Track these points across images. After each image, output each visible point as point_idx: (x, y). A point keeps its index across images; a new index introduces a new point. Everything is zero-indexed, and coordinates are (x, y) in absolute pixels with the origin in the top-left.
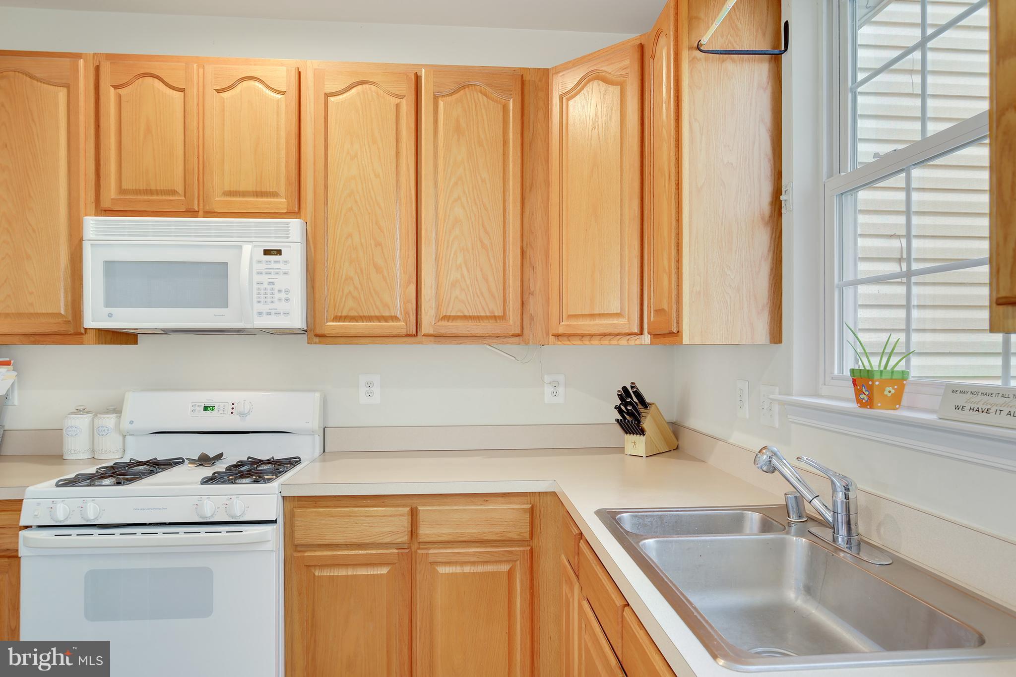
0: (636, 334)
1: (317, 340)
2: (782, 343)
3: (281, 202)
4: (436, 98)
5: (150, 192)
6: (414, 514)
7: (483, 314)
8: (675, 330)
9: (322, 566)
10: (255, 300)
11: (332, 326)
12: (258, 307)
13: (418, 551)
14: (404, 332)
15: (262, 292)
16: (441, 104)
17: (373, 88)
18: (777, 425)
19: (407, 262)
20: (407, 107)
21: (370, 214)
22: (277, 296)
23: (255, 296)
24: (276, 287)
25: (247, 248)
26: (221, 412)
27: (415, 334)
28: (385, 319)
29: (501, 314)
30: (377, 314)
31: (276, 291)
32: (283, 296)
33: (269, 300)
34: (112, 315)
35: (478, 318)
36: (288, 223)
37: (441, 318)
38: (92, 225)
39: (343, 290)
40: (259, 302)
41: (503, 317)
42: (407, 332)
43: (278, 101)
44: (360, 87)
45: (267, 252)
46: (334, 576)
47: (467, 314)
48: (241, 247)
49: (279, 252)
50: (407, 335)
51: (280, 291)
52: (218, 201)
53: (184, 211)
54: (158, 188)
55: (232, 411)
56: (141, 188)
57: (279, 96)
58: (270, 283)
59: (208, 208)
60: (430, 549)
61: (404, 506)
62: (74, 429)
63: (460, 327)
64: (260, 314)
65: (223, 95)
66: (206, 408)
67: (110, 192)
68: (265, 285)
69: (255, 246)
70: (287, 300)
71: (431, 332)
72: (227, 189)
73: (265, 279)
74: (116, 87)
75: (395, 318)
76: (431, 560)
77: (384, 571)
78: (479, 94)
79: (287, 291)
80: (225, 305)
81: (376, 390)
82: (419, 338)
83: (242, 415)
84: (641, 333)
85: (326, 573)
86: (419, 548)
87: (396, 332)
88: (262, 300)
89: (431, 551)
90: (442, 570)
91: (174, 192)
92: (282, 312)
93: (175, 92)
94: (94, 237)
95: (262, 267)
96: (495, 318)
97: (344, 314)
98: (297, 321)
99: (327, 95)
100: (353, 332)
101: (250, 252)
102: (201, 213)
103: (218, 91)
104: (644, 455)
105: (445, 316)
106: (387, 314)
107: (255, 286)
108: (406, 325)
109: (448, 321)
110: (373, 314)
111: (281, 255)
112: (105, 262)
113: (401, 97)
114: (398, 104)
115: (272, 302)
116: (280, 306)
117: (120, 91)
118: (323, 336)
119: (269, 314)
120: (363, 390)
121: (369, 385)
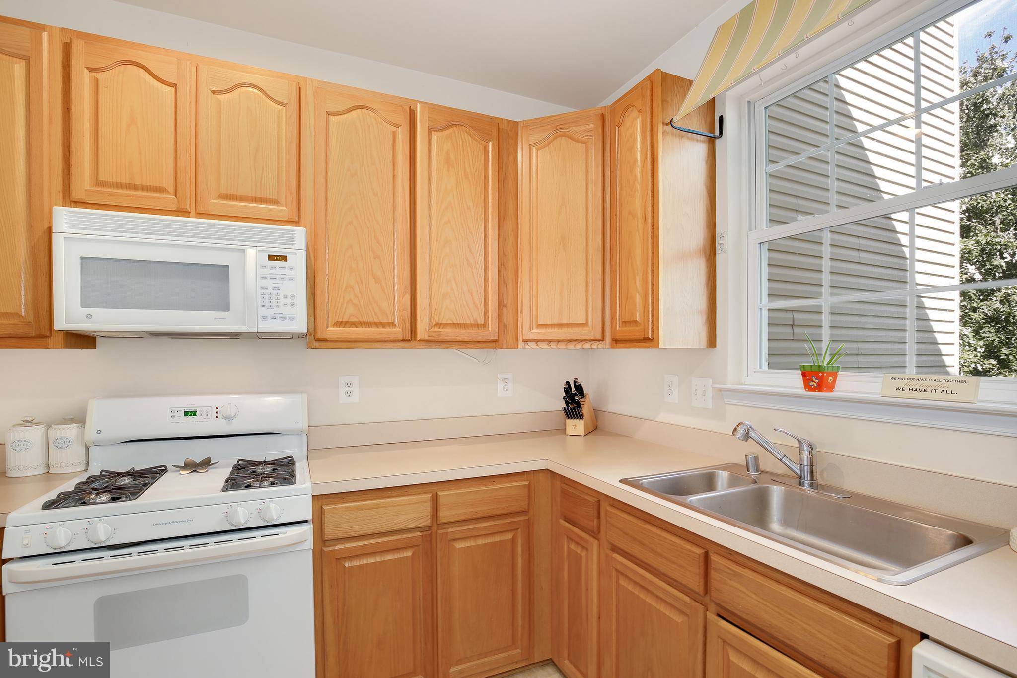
0: (599, 340)
1: (316, 344)
2: (715, 347)
3: (280, 209)
4: (430, 130)
5: (135, 187)
6: (435, 499)
7: (468, 322)
8: (650, 336)
9: (351, 558)
10: (259, 304)
11: (332, 332)
12: (262, 312)
13: (439, 531)
14: (400, 337)
15: (267, 296)
16: (434, 137)
17: (371, 113)
18: (710, 406)
19: (403, 274)
20: (402, 134)
21: (369, 228)
22: (282, 300)
23: (259, 300)
24: (282, 292)
25: (251, 253)
27: (410, 338)
28: (383, 325)
29: (483, 322)
30: (376, 320)
31: (281, 297)
32: (288, 301)
33: (274, 304)
34: (91, 316)
35: (464, 326)
36: (293, 231)
37: (433, 325)
38: (64, 217)
39: (344, 298)
40: (264, 306)
41: (484, 326)
42: (403, 336)
43: (278, 111)
44: (359, 111)
45: (271, 258)
46: (363, 564)
47: (455, 322)
48: (244, 251)
49: (284, 258)
50: (404, 340)
51: (285, 296)
52: (214, 204)
53: (174, 211)
54: (144, 184)
55: (217, 415)
56: (123, 181)
57: (280, 107)
58: (274, 288)
59: (201, 209)
60: (448, 528)
61: (425, 493)
63: (450, 333)
64: (264, 318)
65: (219, 97)
66: (186, 414)
67: (83, 183)
68: (270, 290)
69: (259, 251)
70: (293, 305)
71: (426, 337)
72: (223, 191)
73: (270, 284)
74: (91, 70)
75: (392, 324)
76: (450, 537)
77: (409, 553)
79: (293, 297)
80: (227, 309)
81: (355, 390)
82: (413, 343)
83: (228, 418)
84: (603, 339)
85: (356, 563)
86: (438, 529)
87: (393, 337)
88: (267, 304)
89: (450, 530)
90: (460, 545)
91: (162, 190)
92: (287, 317)
93: (164, 85)
94: (65, 229)
95: (267, 272)
96: (478, 326)
97: (345, 320)
98: (300, 325)
99: (328, 114)
100: (353, 337)
101: (255, 256)
102: (193, 213)
103: (214, 93)
104: (583, 434)
105: (438, 323)
106: (385, 321)
107: (260, 291)
108: (403, 331)
109: (439, 328)
110: (372, 321)
111: (286, 260)
112: (82, 258)
113: (398, 126)
114: (394, 133)
115: (277, 307)
116: (287, 311)
117: (97, 75)
118: (325, 340)
119: (275, 318)
120: (343, 391)
121: (349, 385)
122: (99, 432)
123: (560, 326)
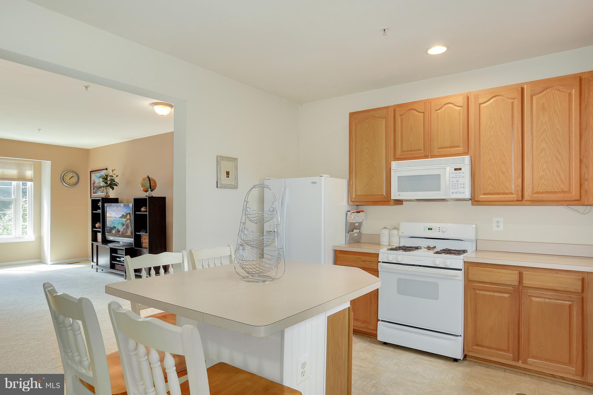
1: (475, 203)
3: (461, 149)
4: (532, 96)
5: (412, 151)
6: (521, 275)
7: (557, 191)
9: (480, 290)
10: (451, 188)
11: (482, 197)
12: (452, 191)
13: (523, 290)
14: (516, 199)
15: (454, 184)
16: (534, 98)
17: (501, 97)
19: (517, 169)
20: (517, 103)
21: (499, 150)
22: (460, 186)
23: (451, 186)
24: (459, 183)
25: (448, 169)
27: (521, 200)
28: (507, 194)
29: (568, 190)
30: (503, 192)
32: (462, 186)
33: (456, 188)
34: (400, 194)
35: (555, 192)
36: (464, 158)
37: (535, 192)
38: (394, 165)
39: (487, 183)
40: (452, 188)
41: (569, 192)
42: (517, 199)
43: (459, 110)
44: (494, 99)
45: (456, 169)
46: (484, 294)
47: (549, 191)
48: (445, 168)
49: (460, 169)
50: (517, 201)
51: (461, 184)
52: (436, 151)
53: (423, 157)
54: (415, 149)
55: (439, 230)
56: (409, 149)
57: (459, 108)
58: (457, 181)
59: (432, 154)
60: (528, 290)
61: (516, 270)
62: (384, 234)
63: (545, 196)
64: (453, 193)
65: (438, 111)
66: (429, 229)
67: (399, 152)
68: (455, 182)
69: (451, 167)
70: (464, 187)
71: (530, 199)
73: (455, 180)
74: (400, 116)
75: (511, 193)
76: (529, 294)
77: (507, 295)
78: (555, 91)
79: (464, 184)
80: (439, 190)
81: (501, 224)
82: (523, 202)
83: (443, 232)
85: (482, 292)
86: (523, 289)
87: (512, 199)
88: (454, 188)
89: (528, 291)
90: (534, 299)
91: (420, 150)
92: (461, 192)
93: (420, 113)
94: (394, 168)
95: (453, 175)
96: (564, 192)
97: (488, 192)
98: (467, 195)
99: (480, 104)
100: (492, 199)
101: (449, 170)
102: (430, 156)
103: (436, 110)
105: (537, 192)
106: (507, 192)
107: (451, 183)
108: (517, 196)
109: (538, 194)
110: (501, 192)
111: (461, 170)
112: (398, 176)
113: (515, 99)
114: (512, 103)
115: (458, 188)
116: (461, 190)
117: (402, 117)
118: (478, 201)
119: (457, 193)
120: (494, 225)
121: (498, 222)
122: (403, 233)
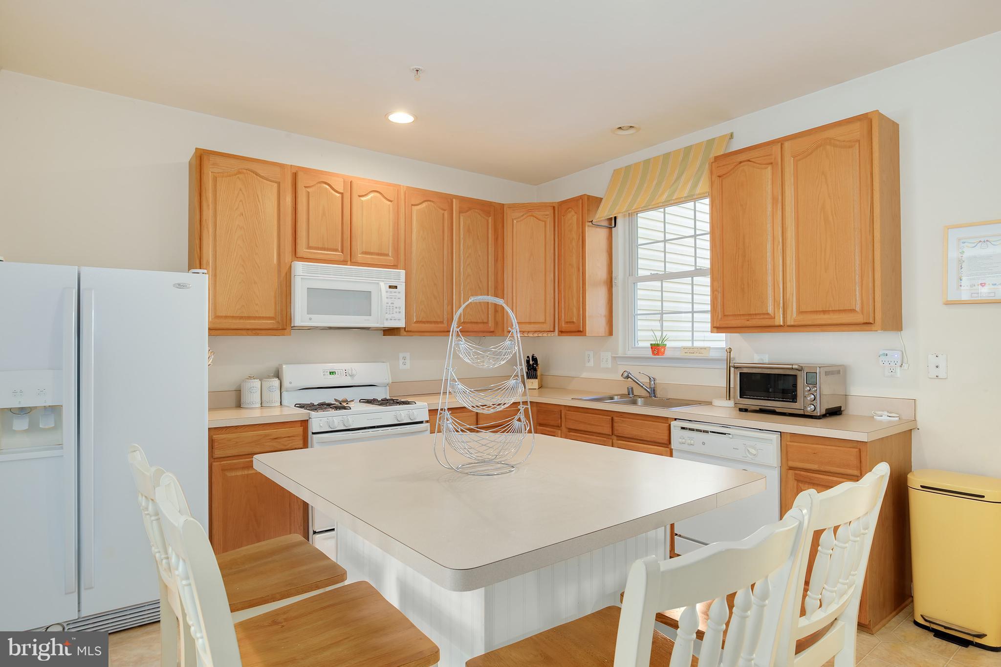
0: (552, 332)
1: (408, 333)
2: (612, 335)
3: (390, 259)
4: (460, 212)
7: (479, 321)
8: (581, 330)
10: (385, 312)
11: (415, 326)
12: (386, 316)
15: (388, 308)
16: (462, 216)
17: (432, 204)
18: (610, 366)
20: (447, 215)
22: (395, 310)
23: (385, 310)
24: (395, 305)
25: (382, 284)
26: (340, 375)
28: (438, 323)
29: (486, 321)
30: (435, 320)
31: (394, 308)
32: (398, 310)
33: (391, 312)
34: (312, 319)
36: (397, 272)
38: (300, 268)
39: (419, 308)
41: (487, 323)
42: (447, 329)
43: (389, 205)
44: (426, 203)
45: (390, 287)
47: (473, 321)
48: (378, 283)
49: (396, 287)
51: (396, 308)
52: (360, 257)
53: (341, 262)
54: (329, 247)
56: (320, 246)
57: (390, 202)
58: (392, 303)
59: (355, 261)
62: (255, 388)
64: (387, 319)
65: (362, 198)
66: (330, 373)
67: (302, 250)
68: (390, 304)
69: (385, 283)
70: (399, 312)
72: (364, 250)
73: (390, 301)
74: (305, 187)
75: (443, 323)
78: (477, 213)
79: (400, 308)
80: (370, 315)
81: (408, 361)
83: (352, 376)
84: (554, 331)
87: (443, 329)
88: (388, 312)
91: (336, 250)
92: (397, 321)
93: (337, 193)
94: (302, 274)
95: (388, 295)
96: (484, 323)
97: (420, 320)
98: (402, 323)
99: (411, 205)
100: (423, 329)
101: (384, 286)
102: (350, 262)
103: (359, 196)
104: (537, 388)
106: (440, 320)
107: (385, 305)
108: (447, 326)
110: (432, 320)
111: (397, 288)
112: (308, 288)
113: (445, 210)
114: (443, 214)
115: (393, 313)
116: (396, 316)
117: (309, 190)
118: (410, 331)
119: (391, 319)
120: (401, 361)
121: (404, 358)
122: (291, 383)
123: (530, 323)
